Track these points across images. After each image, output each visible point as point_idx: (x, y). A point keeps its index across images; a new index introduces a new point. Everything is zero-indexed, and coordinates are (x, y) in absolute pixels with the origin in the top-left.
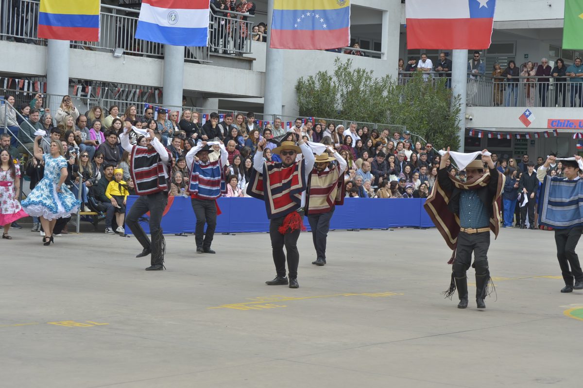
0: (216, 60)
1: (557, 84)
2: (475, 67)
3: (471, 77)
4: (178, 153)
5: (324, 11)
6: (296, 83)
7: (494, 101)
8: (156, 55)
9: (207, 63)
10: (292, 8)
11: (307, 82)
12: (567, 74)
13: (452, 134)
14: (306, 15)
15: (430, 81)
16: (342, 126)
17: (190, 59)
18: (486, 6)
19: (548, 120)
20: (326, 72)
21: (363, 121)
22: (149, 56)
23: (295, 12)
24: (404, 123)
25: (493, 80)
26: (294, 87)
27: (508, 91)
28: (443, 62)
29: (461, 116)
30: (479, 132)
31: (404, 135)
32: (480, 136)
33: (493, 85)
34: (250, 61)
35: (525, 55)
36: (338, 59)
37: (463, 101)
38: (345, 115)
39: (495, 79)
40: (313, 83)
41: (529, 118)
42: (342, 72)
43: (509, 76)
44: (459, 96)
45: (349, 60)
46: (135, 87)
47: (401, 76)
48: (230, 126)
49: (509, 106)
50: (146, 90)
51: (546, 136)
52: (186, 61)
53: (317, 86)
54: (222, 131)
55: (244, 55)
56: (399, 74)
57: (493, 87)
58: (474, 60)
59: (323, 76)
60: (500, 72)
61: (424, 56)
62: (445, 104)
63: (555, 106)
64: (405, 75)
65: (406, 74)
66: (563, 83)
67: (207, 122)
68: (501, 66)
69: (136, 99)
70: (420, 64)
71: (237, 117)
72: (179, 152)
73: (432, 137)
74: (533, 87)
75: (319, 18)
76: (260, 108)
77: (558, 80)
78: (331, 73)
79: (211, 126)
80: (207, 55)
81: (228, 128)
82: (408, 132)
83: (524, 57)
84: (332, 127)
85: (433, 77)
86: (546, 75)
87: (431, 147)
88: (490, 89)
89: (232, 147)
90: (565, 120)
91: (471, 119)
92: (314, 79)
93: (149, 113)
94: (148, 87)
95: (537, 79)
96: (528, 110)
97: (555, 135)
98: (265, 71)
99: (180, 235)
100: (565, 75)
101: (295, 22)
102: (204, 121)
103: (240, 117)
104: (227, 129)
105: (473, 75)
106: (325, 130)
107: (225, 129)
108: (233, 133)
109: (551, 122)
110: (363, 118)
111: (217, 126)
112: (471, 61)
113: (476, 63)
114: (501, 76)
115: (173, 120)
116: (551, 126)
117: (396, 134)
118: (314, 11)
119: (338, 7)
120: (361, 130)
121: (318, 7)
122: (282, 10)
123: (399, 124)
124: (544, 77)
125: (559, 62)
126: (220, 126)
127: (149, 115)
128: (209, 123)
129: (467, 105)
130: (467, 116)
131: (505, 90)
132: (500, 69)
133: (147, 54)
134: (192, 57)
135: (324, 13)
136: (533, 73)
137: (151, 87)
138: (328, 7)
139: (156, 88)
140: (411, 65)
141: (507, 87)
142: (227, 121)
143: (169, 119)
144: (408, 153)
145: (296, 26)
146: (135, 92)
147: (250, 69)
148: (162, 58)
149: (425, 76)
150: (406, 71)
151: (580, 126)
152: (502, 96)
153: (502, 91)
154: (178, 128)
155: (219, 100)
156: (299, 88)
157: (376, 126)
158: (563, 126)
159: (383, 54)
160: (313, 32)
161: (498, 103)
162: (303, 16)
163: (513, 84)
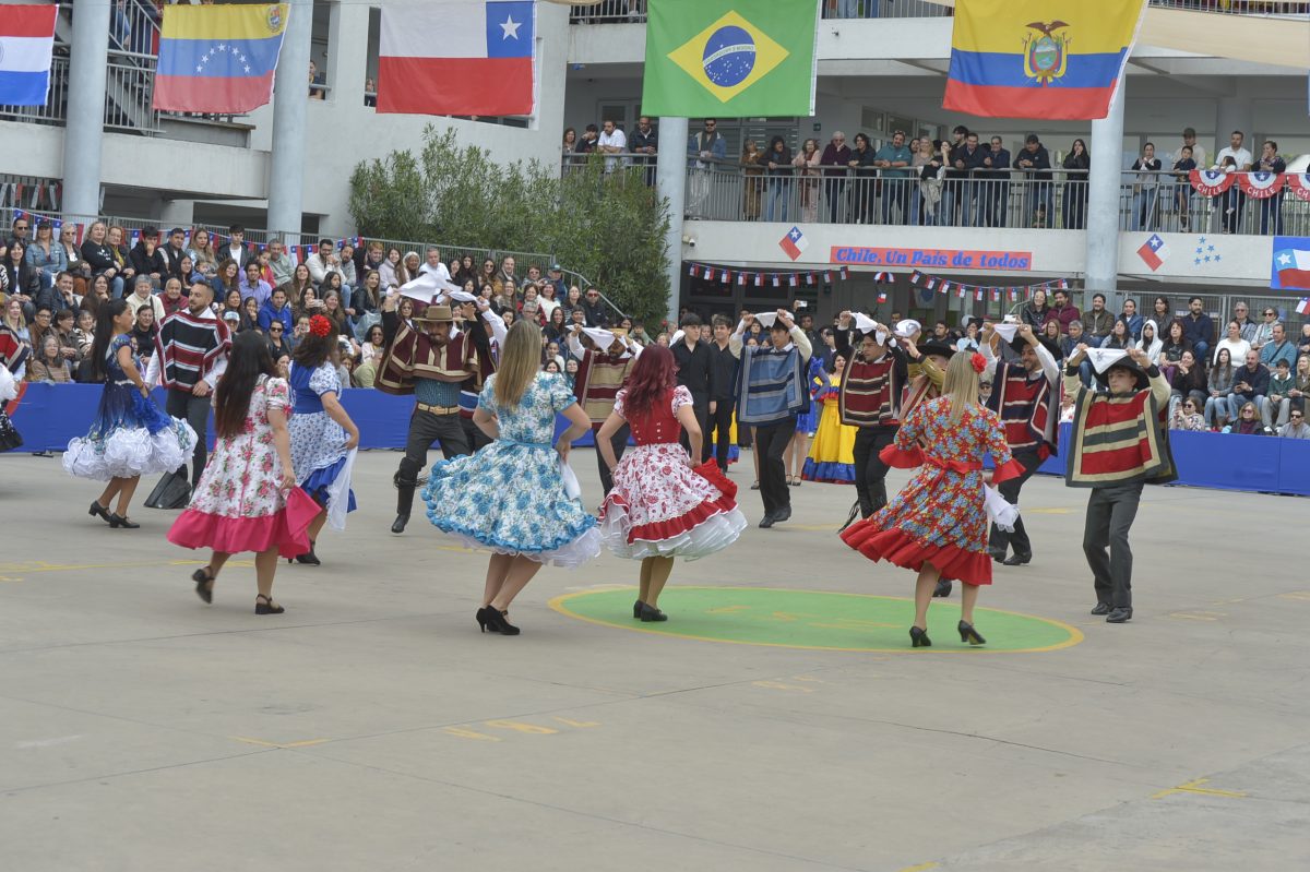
0: (176, 128)
1: (858, 181)
2: (705, 146)
3: (699, 165)
4: (66, 302)
5: (246, 42)
6: (350, 173)
7: (745, 211)
8: (52, 118)
9: (154, 135)
10: (193, 38)
11: (371, 170)
12: (877, 162)
13: (651, 271)
14: (217, 50)
15: (617, 171)
16: (415, 253)
17: (121, 126)
18: (515, 36)
19: (833, 248)
20: (408, 153)
21: (471, 246)
22: (38, 122)
23: (197, 42)
24: (555, 250)
25: (744, 170)
26: (348, 180)
27: (771, 192)
28: (646, 132)
29: (673, 240)
30: (705, 269)
31: (550, 273)
32: (707, 277)
33: (743, 181)
34: (245, 131)
35: (816, 125)
36: (431, 129)
37: (675, 209)
38: (437, 233)
39: (747, 169)
40: (382, 171)
41: (796, 244)
42: (437, 153)
43: (772, 165)
44: (666, 199)
45: (450, 130)
46: (10, 178)
47: (568, 162)
48: (180, 251)
49: (771, 220)
50: (32, 184)
51: (827, 279)
52: (106, 130)
53: (390, 178)
54: (167, 260)
55: (235, 120)
56: (564, 157)
57: (743, 185)
58: (706, 133)
59: (403, 162)
60: (756, 157)
61: (609, 123)
62: (635, 215)
63: (855, 222)
64: (576, 160)
65: (579, 157)
66: (869, 178)
67: (138, 244)
68: (759, 145)
69: (13, 202)
70: (604, 140)
71: (196, 235)
72: (67, 298)
73: (612, 279)
74: (815, 186)
75: (239, 55)
76: (259, 219)
77: (860, 173)
78: (417, 154)
79: (146, 252)
80: (156, 119)
81: (176, 255)
82: (557, 266)
83: (812, 127)
84: (395, 254)
85: (627, 164)
86: (839, 164)
87: (595, 295)
88: (736, 188)
89: (174, 291)
90: (862, 249)
91: (692, 245)
92: (383, 165)
93: (21, 228)
94: (36, 179)
95: (823, 171)
96: (795, 229)
97: (844, 277)
98: (270, 150)
99: (40, 455)
100: (873, 164)
101: (197, 61)
102: (134, 242)
103: (203, 234)
104: (174, 256)
105: (702, 162)
106: (382, 261)
107: (171, 255)
108: (183, 265)
109: (838, 253)
110: (472, 239)
111: (156, 249)
112: (699, 135)
113: (709, 138)
114: (758, 163)
115: (69, 242)
116: (836, 258)
117: (533, 270)
118: (229, 43)
119: (269, 34)
120: (456, 262)
121: (236, 36)
122: (176, 41)
123: (544, 251)
124: (836, 165)
125: (859, 138)
126: (161, 250)
127: (19, 232)
128: (141, 245)
129: (686, 218)
130: (686, 239)
131: (765, 190)
132: (756, 150)
133: (34, 117)
134: (124, 124)
135: (245, 45)
136: (815, 161)
137: (43, 179)
138: (252, 35)
139: (52, 181)
140: (589, 139)
141: (768, 185)
142: (176, 240)
143: (61, 241)
144: (549, 306)
145: (199, 69)
146: (9, 187)
147: (245, 147)
148: (62, 124)
149: (610, 163)
150: (577, 151)
151: (888, 260)
152: (758, 202)
153: (759, 192)
154: (77, 256)
155: (195, 204)
156: (358, 181)
157: (494, 254)
158: (859, 259)
159: (533, 119)
160: (229, 81)
161: (753, 215)
162: (212, 52)
163: (779, 180)
